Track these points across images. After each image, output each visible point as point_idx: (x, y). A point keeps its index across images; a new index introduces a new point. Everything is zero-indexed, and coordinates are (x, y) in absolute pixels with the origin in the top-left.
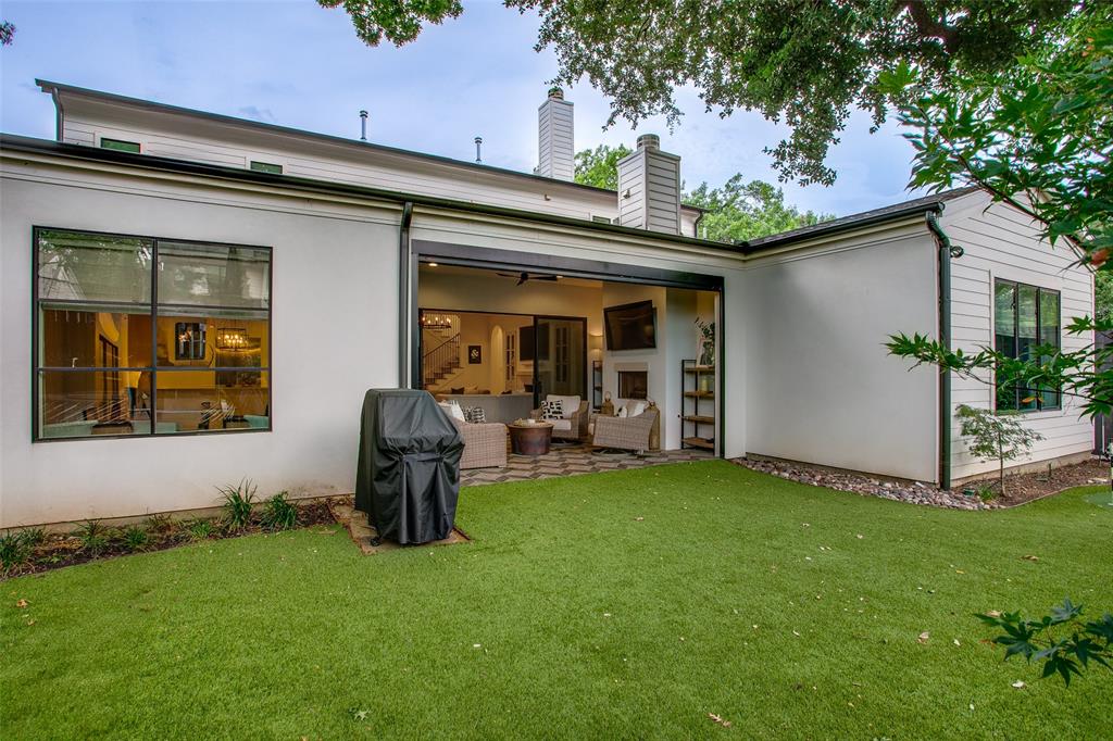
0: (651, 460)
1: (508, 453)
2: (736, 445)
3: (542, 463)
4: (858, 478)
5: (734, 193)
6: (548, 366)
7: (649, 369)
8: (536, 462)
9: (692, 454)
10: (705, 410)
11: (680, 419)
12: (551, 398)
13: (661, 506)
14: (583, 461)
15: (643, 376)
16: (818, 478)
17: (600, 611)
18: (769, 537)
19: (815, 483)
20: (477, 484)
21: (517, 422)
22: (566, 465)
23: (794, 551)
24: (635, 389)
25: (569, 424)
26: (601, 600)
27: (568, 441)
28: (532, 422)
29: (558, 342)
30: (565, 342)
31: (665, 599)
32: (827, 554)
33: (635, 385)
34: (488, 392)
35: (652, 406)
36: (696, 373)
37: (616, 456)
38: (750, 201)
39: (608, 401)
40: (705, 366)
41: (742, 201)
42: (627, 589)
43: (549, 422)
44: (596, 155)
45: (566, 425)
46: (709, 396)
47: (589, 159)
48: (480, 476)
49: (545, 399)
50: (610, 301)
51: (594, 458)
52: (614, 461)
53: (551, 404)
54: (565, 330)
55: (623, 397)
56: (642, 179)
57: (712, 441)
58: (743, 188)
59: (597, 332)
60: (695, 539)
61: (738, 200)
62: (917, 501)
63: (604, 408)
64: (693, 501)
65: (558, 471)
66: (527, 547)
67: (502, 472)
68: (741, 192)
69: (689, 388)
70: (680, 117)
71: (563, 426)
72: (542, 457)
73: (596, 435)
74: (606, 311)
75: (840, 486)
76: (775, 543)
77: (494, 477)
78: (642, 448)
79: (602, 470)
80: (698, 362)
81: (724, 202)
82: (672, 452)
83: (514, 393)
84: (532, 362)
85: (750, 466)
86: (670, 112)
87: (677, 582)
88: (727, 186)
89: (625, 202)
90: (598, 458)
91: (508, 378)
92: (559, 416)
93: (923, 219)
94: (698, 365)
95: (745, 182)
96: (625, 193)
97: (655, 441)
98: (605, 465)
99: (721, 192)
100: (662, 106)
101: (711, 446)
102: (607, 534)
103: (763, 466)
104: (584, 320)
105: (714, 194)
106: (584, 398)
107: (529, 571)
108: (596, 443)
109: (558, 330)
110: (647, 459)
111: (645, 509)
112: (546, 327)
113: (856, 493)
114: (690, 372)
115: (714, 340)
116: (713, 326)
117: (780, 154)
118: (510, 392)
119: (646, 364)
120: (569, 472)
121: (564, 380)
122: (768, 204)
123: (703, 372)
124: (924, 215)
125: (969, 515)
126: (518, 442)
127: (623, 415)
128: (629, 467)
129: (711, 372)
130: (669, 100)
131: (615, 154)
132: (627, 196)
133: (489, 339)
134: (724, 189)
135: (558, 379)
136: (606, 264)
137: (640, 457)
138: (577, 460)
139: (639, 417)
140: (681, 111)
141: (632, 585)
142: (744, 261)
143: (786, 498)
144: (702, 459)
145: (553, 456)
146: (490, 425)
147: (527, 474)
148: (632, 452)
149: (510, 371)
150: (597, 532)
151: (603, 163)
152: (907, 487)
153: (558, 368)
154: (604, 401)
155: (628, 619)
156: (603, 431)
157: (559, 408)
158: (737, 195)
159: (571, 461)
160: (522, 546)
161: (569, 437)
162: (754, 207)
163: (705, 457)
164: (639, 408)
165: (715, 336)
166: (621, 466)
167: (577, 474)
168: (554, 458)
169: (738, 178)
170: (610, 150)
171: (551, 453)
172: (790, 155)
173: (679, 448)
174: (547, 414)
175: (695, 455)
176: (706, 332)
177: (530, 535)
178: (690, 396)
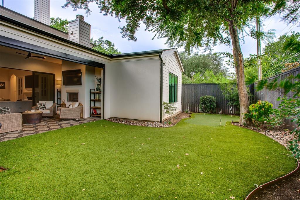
0: (81, 122)
1: (22, 124)
2: (108, 115)
3: (39, 127)
4: (141, 122)
5: (101, 42)
6: (38, 90)
7: (79, 92)
8: (35, 126)
9: (94, 119)
10: (98, 105)
11: (89, 108)
12: (40, 102)
13: (89, 138)
14: (56, 124)
15: (77, 94)
16: (132, 123)
17: (80, 189)
18: (127, 143)
19: (132, 125)
20: (6, 140)
21: (26, 112)
22: (49, 127)
23: (136, 146)
24: (74, 99)
25: (49, 111)
26: (79, 184)
27: (48, 117)
28: (33, 112)
29: (42, 82)
30: (45, 82)
31: (103, 175)
32: (145, 146)
33: (74, 97)
34: (9, 100)
35: (80, 104)
36: (95, 93)
37: (69, 121)
38: (105, 45)
39: (64, 102)
40: (98, 91)
41: (103, 45)
42: (88, 175)
43: (40, 111)
44: (56, 20)
45: (48, 112)
46: (99, 100)
47: (54, 21)
48: (8, 136)
49: (38, 102)
50: (64, 69)
51: (60, 123)
52: (68, 123)
53: (41, 104)
54: (45, 78)
55: (69, 101)
56: (78, 29)
57: (100, 114)
58: (103, 41)
59: (59, 79)
60: (105, 149)
61: (102, 44)
62: (156, 126)
63: (63, 105)
64: (99, 135)
65: (46, 129)
66: (38, 166)
67: (19, 133)
68: (103, 42)
69: (93, 98)
70: (90, 12)
71: (47, 112)
72: (38, 124)
73: (61, 115)
74: (63, 72)
75: (138, 124)
76: (129, 145)
77: (16, 135)
78: (77, 118)
79: (64, 127)
80: (95, 90)
81: (98, 45)
82: (87, 118)
83: (22, 100)
84: (32, 89)
85: (112, 121)
86: (87, 10)
87: (105, 167)
88: (99, 40)
89: (71, 36)
90: (61, 123)
91: (19, 94)
92: (44, 108)
93: (158, 55)
94: (95, 91)
95: (104, 40)
96: (71, 33)
97: (81, 115)
98: (65, 125)
99: (97, 41)
100: (85, 7)
101: (100, 115)
102: (73, 152)
103: (116, 121)
104: (54, 75)
105: (95, 41)
106: (54, 102)
107: (41, 178)
108: (61, 117)
109: (42, 78)
110: (80, 121)
111: (84, 140)
112: (37, 76)
113: (142, 126)
114: (93, 93)
115: (101, 83)
116: (100, 79)
117: (123, 30)
118: (21, 100)
119: (78, 90)
120: (51, 129)
121: (45, 95)
122: (110, 47)
123: (97, 93)
124: (158, 54)
125: (168, 128)
126: (27, 120)
127: (71, 107)
128: (74, 125)
129: (100, 93)
130: (87, 6)
131: (63, 22)
132: (72, 34)
133: (9, 80)
134: (98, 41)
135: (42, 95)
136: (67, 55)
137: (77, 121)
138: (53, 125)
139: (77, 108)
140: (90, 10)
141: (89, 172)
142: (111, 60)
143: (126, 129)
144: (97, 120)
145: (43, 123)
146: (13, 114)
147: (32, 132)
148: (74, 120)
149: (20, 92)
150: (69, 152)
151: (59, 24)
152: (153, 123)
153: (42, 91)
154: (62, 102)
155: (93, 188)
156: (63, 113)
157: (45, 106)
158: (102, 43)
159: (51, 125)
160: (35, 166)
161: (49, 116)
162: (106, 47)
163: (98, 119)
164: (76, 105)
165: (101, 82)
166: (71, 125)
167: (55, 129)
168: (44, 124)
169: (102, 38)
170: (62, 20)
171: (42, 122)
172: (126, 31)
173: (89, 117)
174: (39, 108)
175: (95, 119)
176: (98, 81)
177: (38, 160)
178: (93, 100)
